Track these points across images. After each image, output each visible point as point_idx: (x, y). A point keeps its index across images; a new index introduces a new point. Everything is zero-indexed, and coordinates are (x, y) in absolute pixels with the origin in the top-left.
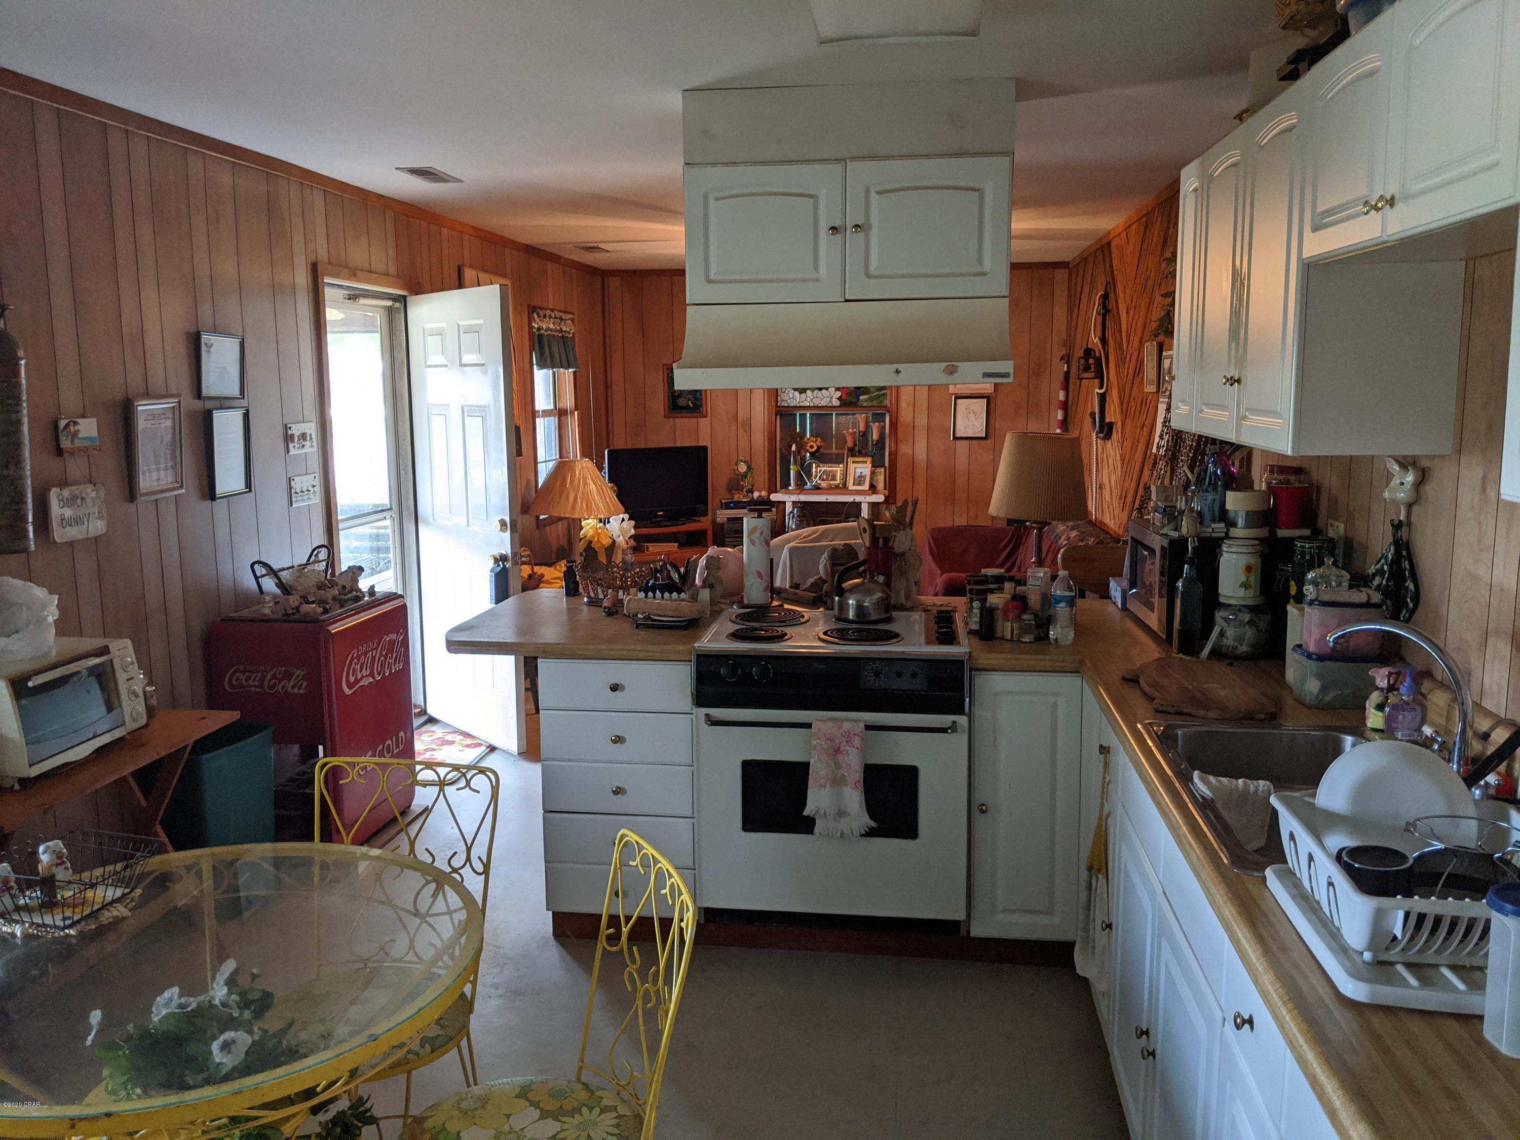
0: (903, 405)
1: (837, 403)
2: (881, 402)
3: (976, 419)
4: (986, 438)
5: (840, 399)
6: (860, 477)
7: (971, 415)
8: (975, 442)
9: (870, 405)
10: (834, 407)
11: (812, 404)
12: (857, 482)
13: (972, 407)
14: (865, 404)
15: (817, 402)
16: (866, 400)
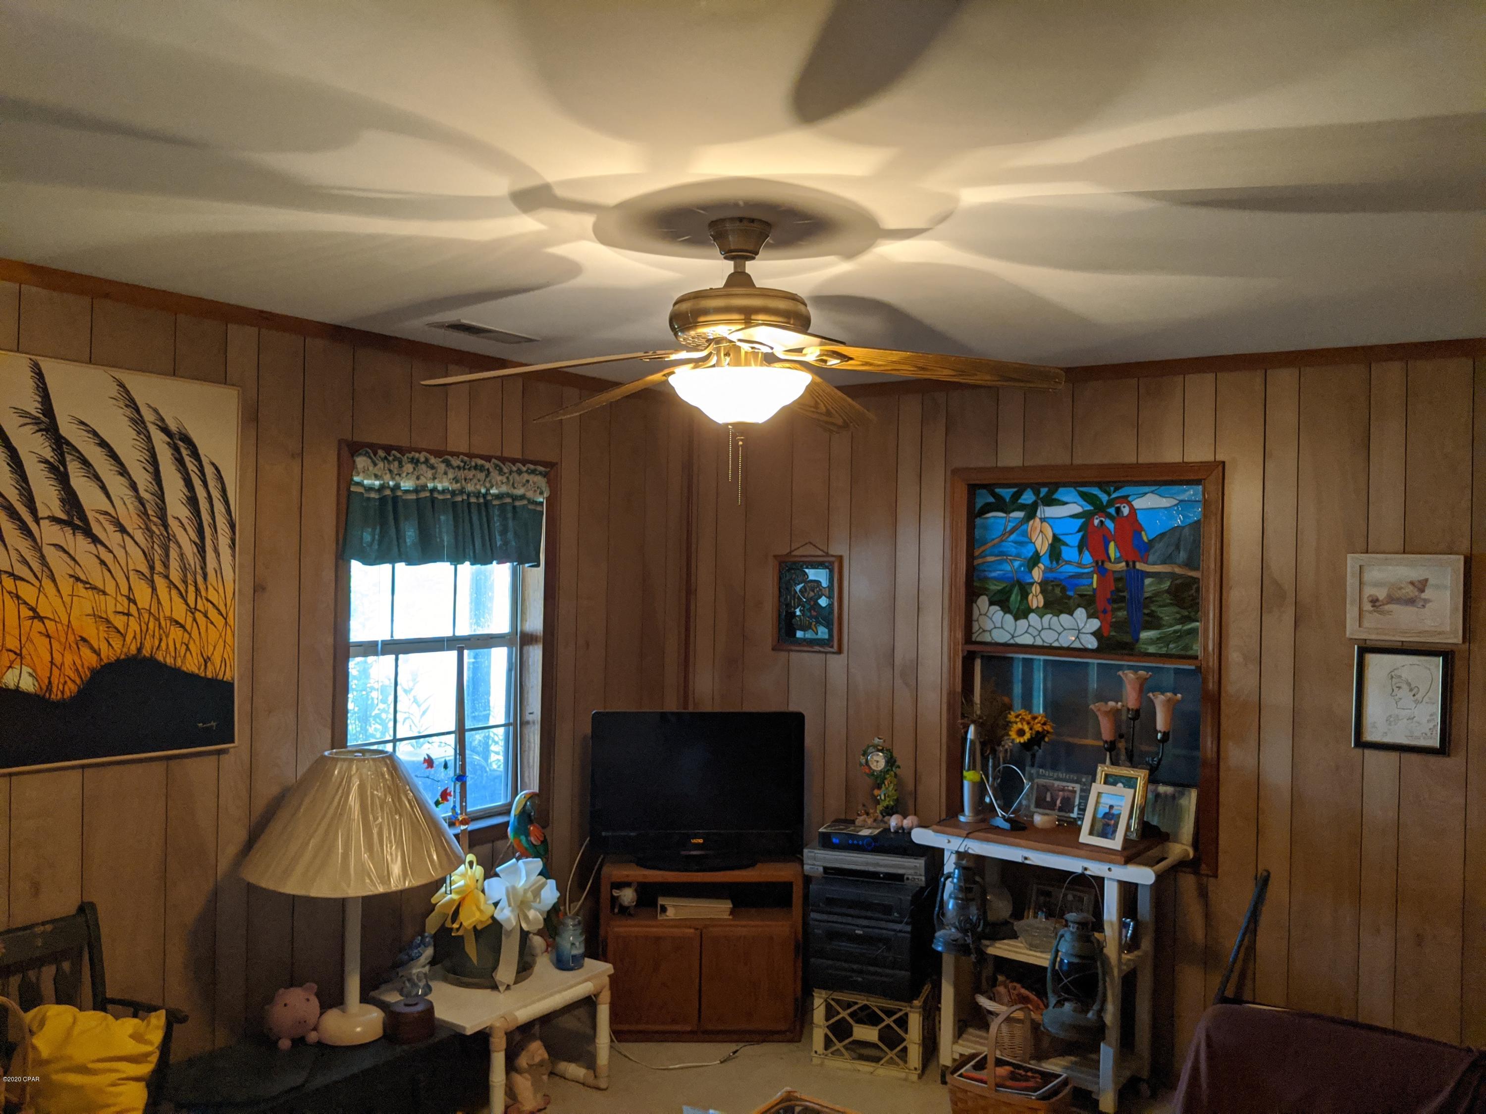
0: (1234, 656)
1: (1092, 643)
2: (1186, 648)
3: (1417, 702)
4: (1443, 750)
5: (1096, 634)
6: (1106, 815)
7: (1404, 692)
8: (1414, 757)
9: (1164, 651)
10: (1086, 650)
11: (1039, 642)
12: (1099, 826)
13: (1405, 674)
14: (1152, 649)
15: (1049, 638)
16: (1152, 642)
